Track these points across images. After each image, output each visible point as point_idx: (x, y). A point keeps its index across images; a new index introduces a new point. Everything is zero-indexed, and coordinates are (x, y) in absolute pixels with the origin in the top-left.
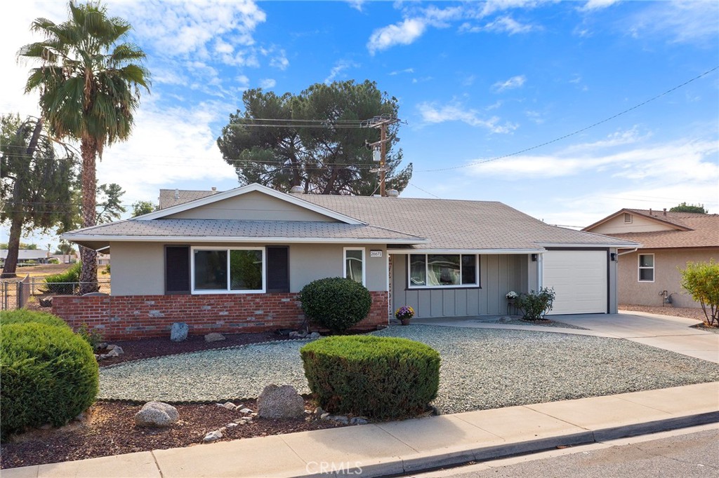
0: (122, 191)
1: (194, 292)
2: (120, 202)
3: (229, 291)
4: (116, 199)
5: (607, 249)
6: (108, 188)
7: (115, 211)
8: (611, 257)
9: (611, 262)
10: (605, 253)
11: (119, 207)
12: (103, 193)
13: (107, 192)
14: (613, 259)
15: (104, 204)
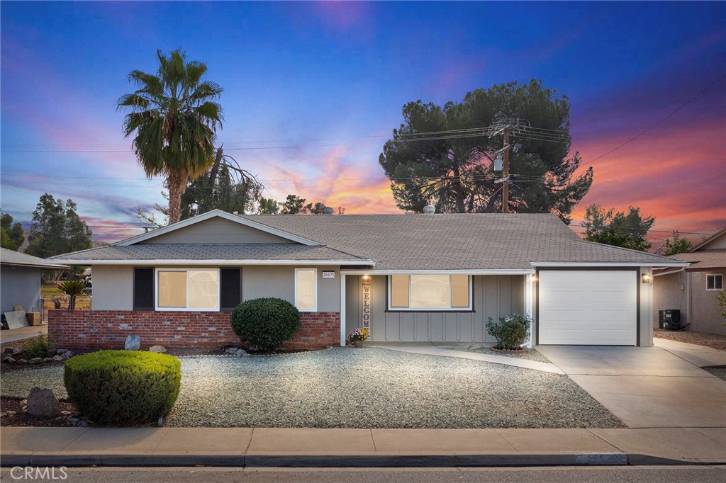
1: (157, 309)
3: (187, 309)
5: (636, 268)
8: (642, 278)
9: (642, 284)
10: (634, 273)
14: (644, 281)
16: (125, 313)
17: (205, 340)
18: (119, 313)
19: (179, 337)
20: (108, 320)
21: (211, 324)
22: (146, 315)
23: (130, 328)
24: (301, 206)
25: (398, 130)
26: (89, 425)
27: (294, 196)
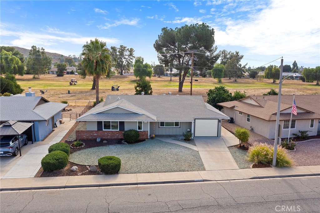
0: (134, 50)
1: (103, 130)
2: (133, 54)
3: (111, 130)
4: (132, 54)
5: (218, 119)
6: (129, 50)
7: (131, 57)
8: (219, 121)
9: (219, 123)
10: (218, 120)
11: (132, 56)
12: (128, 52)
13: (129, 51)
14: (220, 122)
15: (128, 55)
16: (95, 131)
17: (115, 138)
18: (94, 131)
19: (109, 137)
20: (91, 133)
21: (117, 134)
22: (101, 132)
23: (97, 135)
24: (125, 49)
25: (160, 35)
26: (105, 174)
27: (123, 46)
